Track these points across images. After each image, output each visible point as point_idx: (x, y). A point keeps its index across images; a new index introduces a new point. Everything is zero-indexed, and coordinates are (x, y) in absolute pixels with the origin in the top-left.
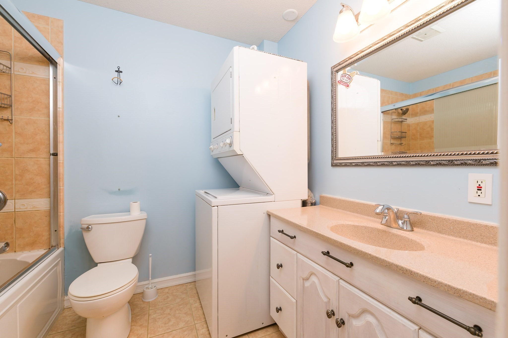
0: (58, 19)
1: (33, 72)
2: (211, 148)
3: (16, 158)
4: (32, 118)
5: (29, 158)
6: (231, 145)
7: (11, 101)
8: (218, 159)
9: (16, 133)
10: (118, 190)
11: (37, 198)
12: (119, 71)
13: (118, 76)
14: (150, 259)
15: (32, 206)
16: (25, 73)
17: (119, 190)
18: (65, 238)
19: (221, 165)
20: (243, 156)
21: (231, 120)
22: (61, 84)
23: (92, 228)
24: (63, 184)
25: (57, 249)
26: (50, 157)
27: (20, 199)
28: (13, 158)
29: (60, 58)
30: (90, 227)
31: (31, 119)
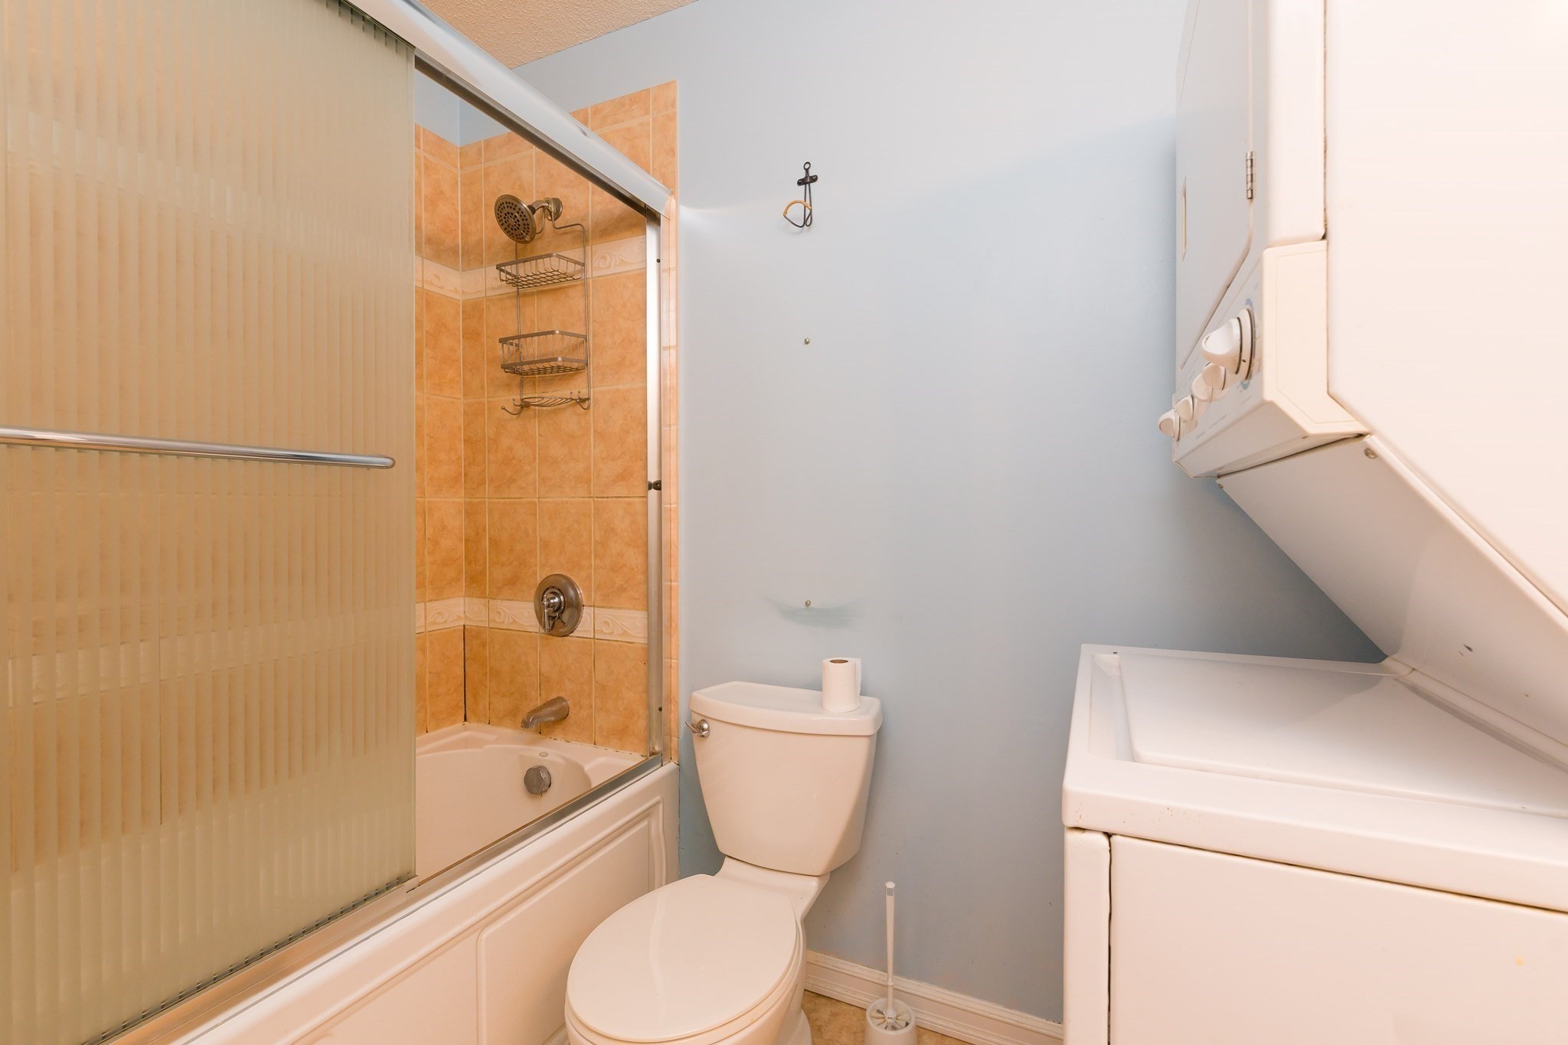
0: (667, 83)
1: (622, 260)
2: (1169, 420)
3: (596, 499)
4: (621, 387)
5: (616, 497)
6: (1244, 367)
7: (587, 351)
8: (1219, 481)
9: (595, 431)
10: (803, 606)
11: (629, 609)
12: (807, 181)
13: (805, 197)
14: (890, 901)
15: (622, 628)
16: (609, 267)
17: (807, 604)
18: (681, 737)
19: (1243, 515)
20: (1369, 452)
21: (1243, 173)
22: (673, 274)
23: (708, 730)
24: (676, 575)
25: (660, 765)
26: (647, 492)
27: (602, 607)
28: (592, 499)
29: (670, 198)
30: (705, 726)
31: (618, 390)
